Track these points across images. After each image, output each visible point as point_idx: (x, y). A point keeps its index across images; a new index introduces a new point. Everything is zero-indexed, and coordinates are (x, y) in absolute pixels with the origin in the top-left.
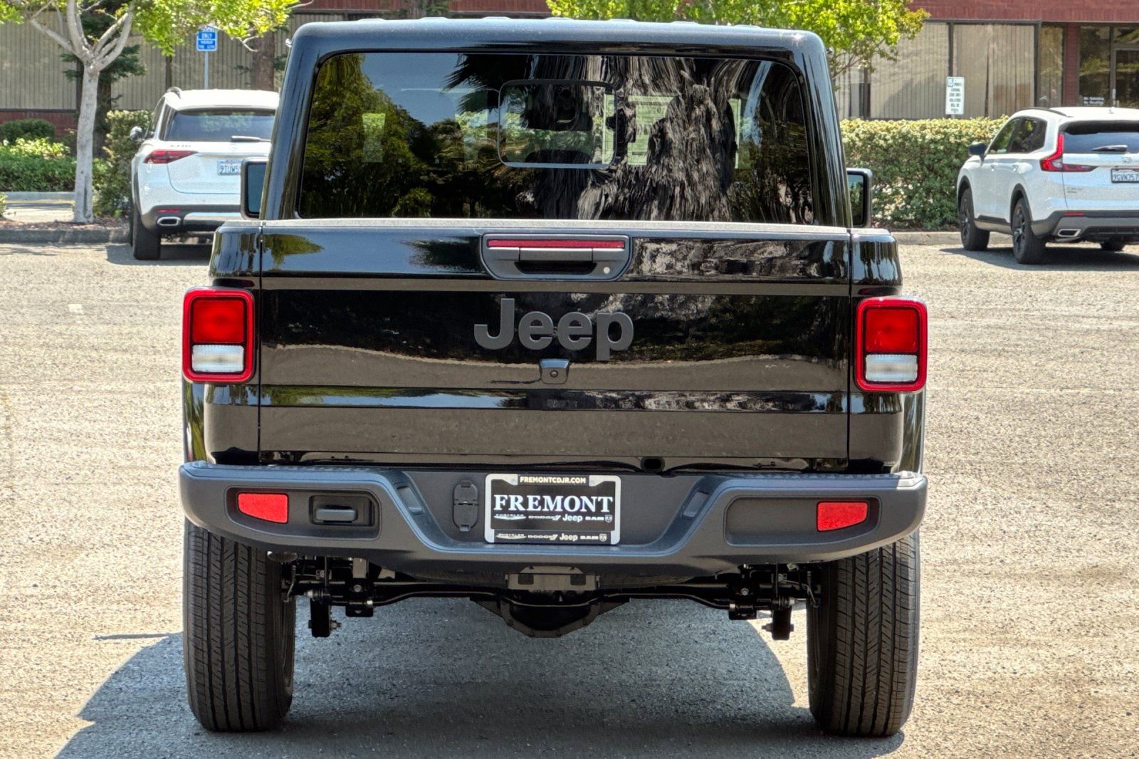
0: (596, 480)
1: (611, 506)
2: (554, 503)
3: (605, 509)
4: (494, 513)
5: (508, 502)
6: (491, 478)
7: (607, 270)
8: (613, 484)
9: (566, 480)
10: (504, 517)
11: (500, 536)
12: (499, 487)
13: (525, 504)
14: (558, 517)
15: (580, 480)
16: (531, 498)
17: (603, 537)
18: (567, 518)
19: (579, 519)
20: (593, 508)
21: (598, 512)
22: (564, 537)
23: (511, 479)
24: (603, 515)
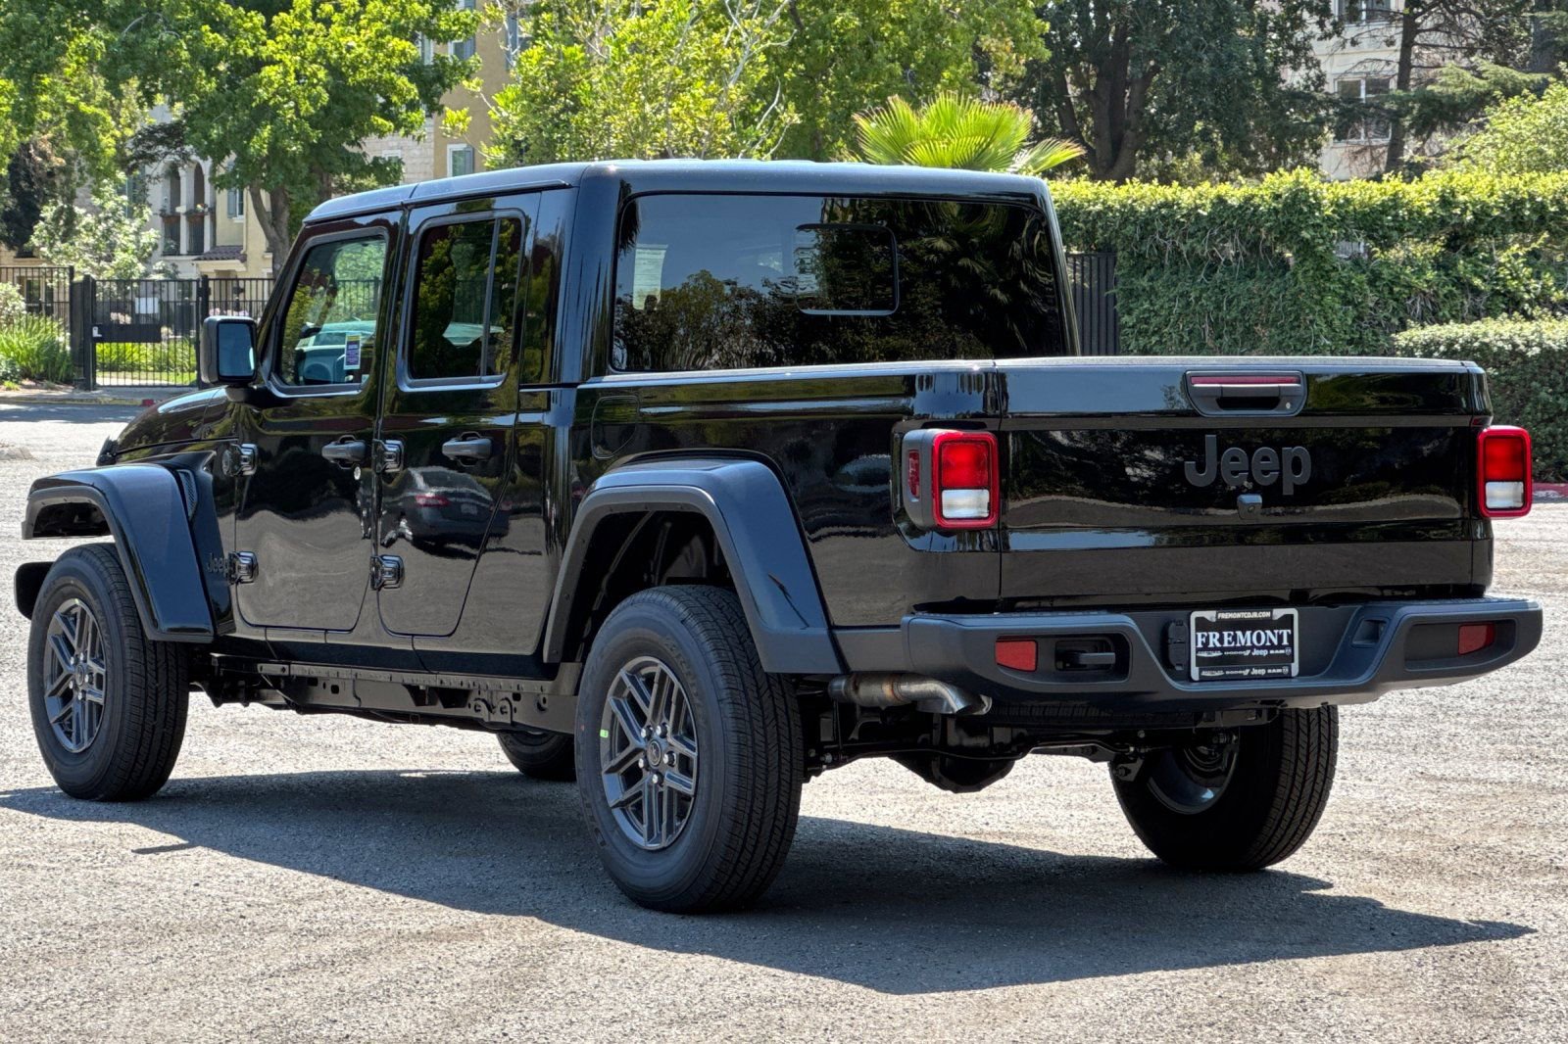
0: (1279, 613)
1: (1291, 638)
2: (1246, 638)
3: (1285, 642)
4: (1198, 650)
5: (1208, 638)
6: (1195, 615)
7: (1288, 406)
8: (1291, 617)
9: (1255, 615)
10: (1204, 654)
11: (1204, 673)
12: (1203, 625)
13: (1221, 640)
14: (1247, 653)
15: (1266, 614)
16: (1226, 633)
17: (1286, 670)
18: (1256, 652)
19: (1264, 653)
20: (1275, 642)
21: (1280, 646)
22: (1255, 672)
23: (1210, 615)
24: (1284, 648)
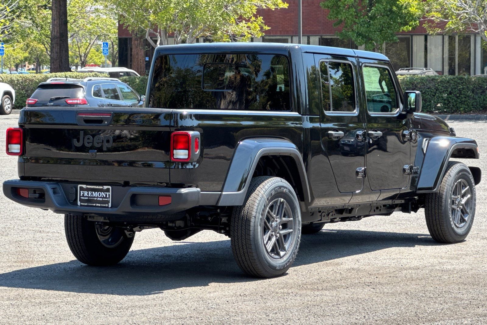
0: (105, 187)
1: (109, 195)
2: (95, 194)
3: (108, 197)
4: (80, 196)
5: (84, 193)
6: (79, 186)
7: (106, 123)
8: (109, 189)
9: (98, 187)
10: (83, 198)
11: (82, 204)
12: (82, 189)
13: (88, 194)
14: (96, 199)
15: (101, 187)
16: (89, 192)
17: (107, 205)
18: (98, 199)
19: (101, 199)
20: (105, 196)
21: (106, 198)
22: (97, 205)
23: (84, 186)
24: (107, 198)
